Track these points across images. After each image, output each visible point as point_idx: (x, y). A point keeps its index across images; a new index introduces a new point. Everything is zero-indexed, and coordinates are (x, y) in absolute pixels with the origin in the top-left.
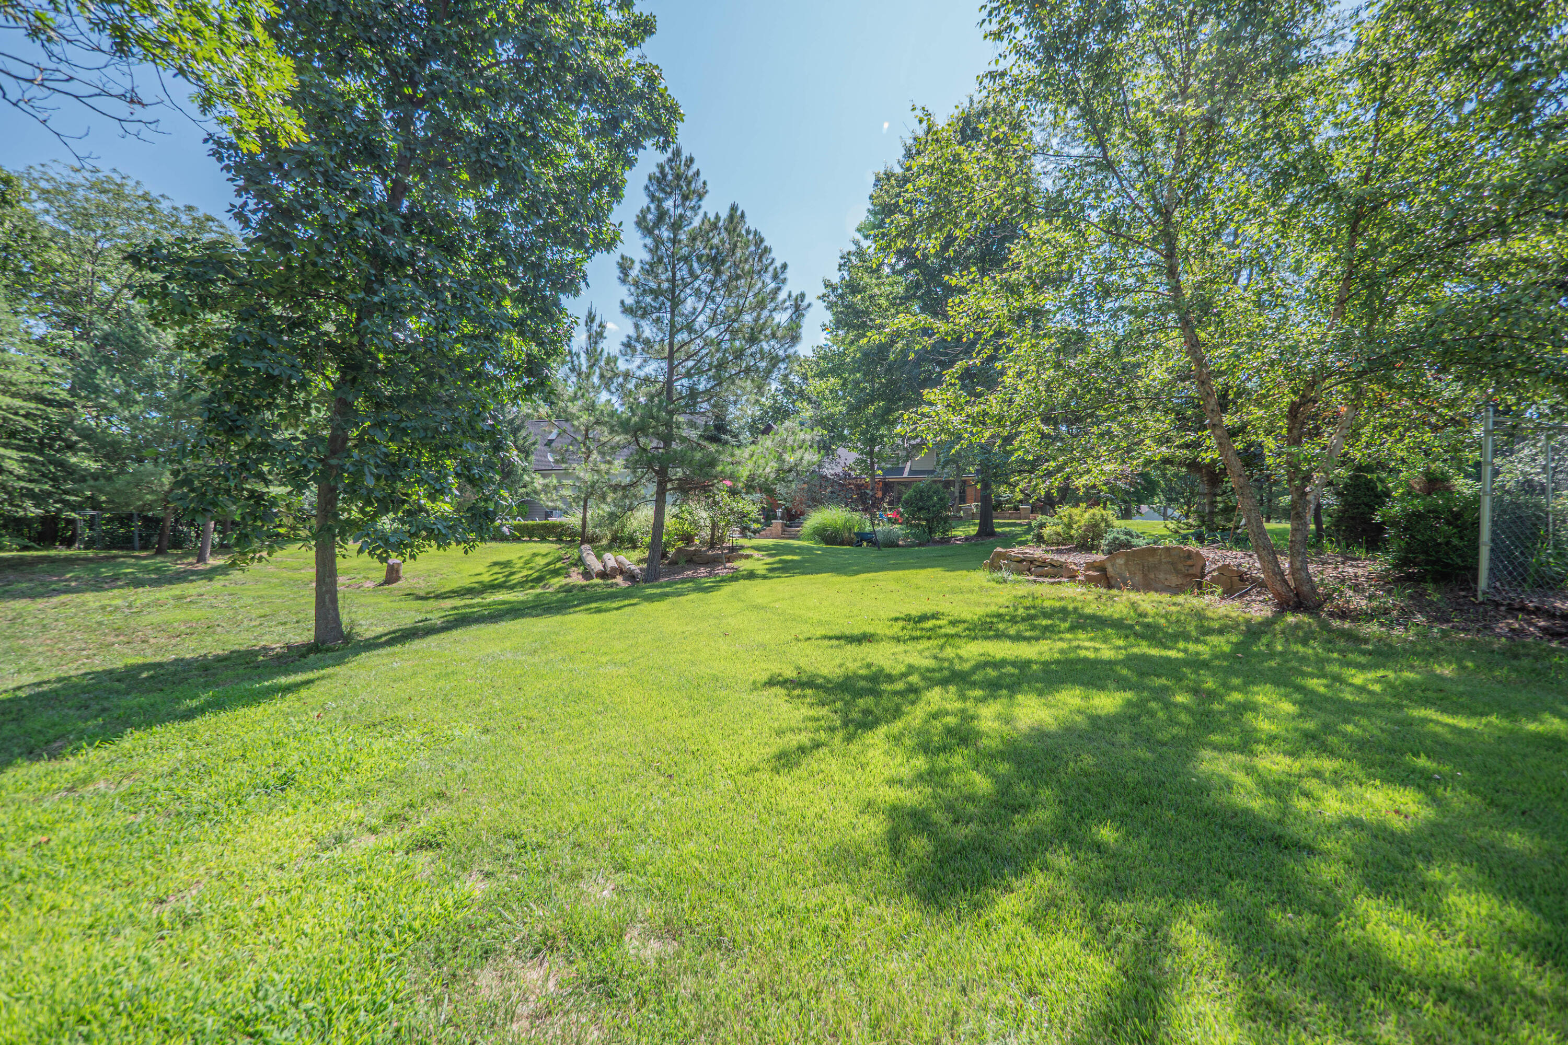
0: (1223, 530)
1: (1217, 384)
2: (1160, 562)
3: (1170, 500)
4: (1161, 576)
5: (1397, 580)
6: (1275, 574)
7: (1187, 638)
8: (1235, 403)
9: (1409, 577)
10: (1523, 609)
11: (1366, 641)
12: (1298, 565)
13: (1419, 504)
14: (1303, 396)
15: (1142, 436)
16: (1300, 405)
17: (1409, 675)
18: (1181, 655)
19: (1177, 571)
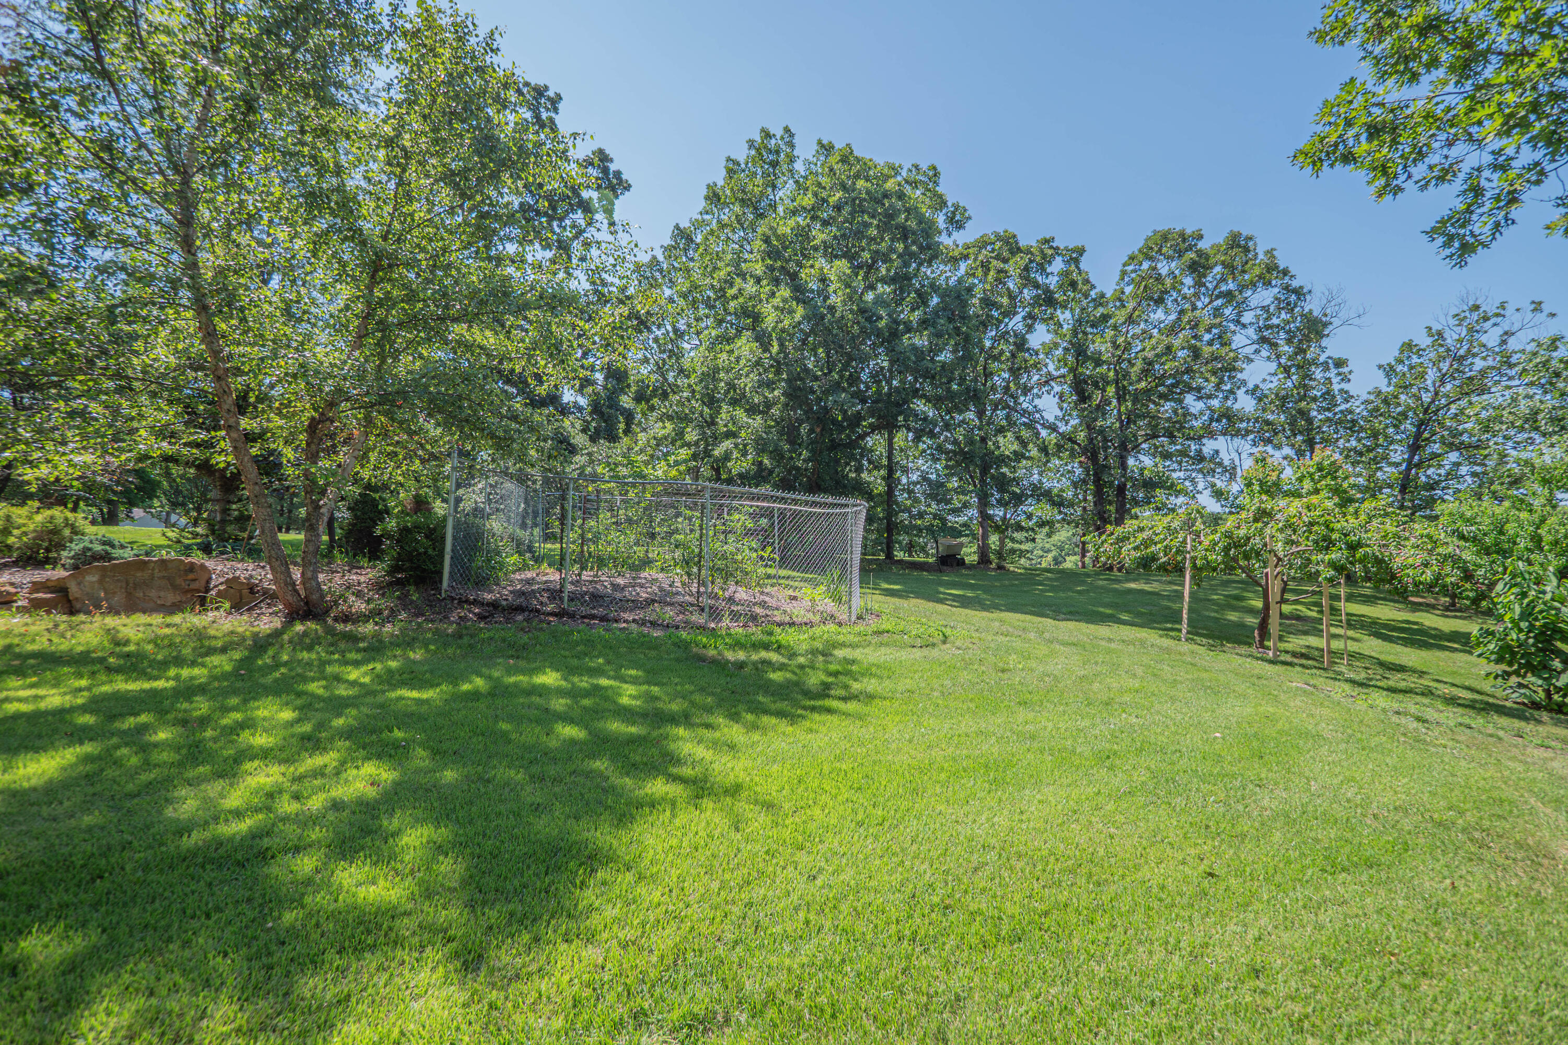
0: (236, 540)
1: (238, 383)
2: (152, 577)
3: (174, 505)
4: (153, 593)
5: (390, 584)
6: (286, 584)
7: (179, 661)
8: (255, 407)
9: (399, 582)
10: (467, 601)
11: (363, 639)
12: (309, 574)
13: (409, 521)
14: (322, 414)
15: (135, 424)
16: (319, 422)
17: (393, 664)
18: (171, 683)
19: (175, 587)
